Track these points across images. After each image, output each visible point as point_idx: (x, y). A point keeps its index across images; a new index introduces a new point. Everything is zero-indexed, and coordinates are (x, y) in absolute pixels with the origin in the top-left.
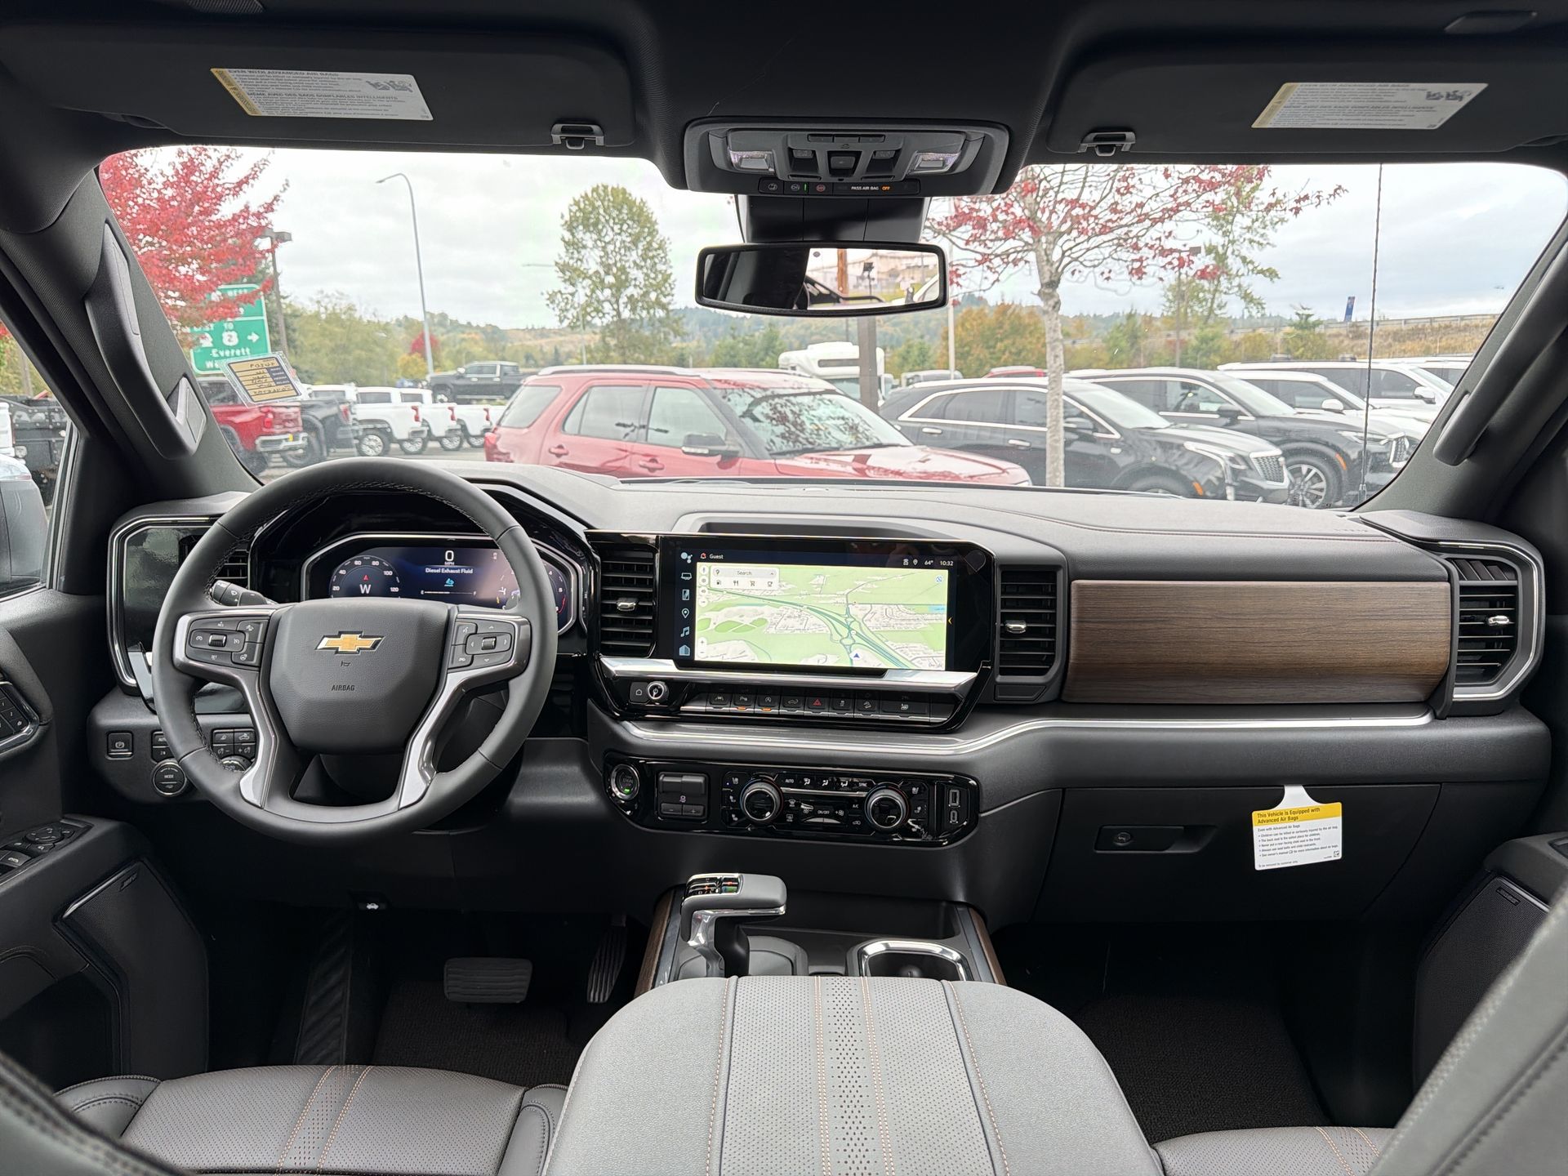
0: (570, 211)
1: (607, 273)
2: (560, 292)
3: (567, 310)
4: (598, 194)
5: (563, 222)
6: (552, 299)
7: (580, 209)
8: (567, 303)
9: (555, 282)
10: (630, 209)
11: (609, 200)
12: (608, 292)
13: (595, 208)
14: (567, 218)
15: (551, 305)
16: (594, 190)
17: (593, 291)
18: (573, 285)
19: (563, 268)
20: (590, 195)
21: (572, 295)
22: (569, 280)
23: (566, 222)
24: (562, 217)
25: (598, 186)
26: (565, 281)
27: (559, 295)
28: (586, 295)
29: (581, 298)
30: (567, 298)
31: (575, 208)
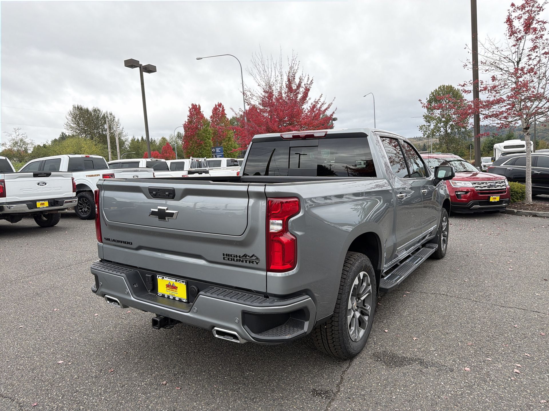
0: (430, 96)
1: (443, 117)
2: (424, 125)
3: (426, 131)
4: (441, 89)
5: (427, 101)
6: (421, 128)
7: (433, 95)
8: (427, 129)
9: (423, 122)
10: (453, 94)
11: (445, 91)
12: (442, 124)
13: (439, 94)
14: (429, 99)
15: (421, 130)
16: (439, 88)
17: (437, 124)
18: (429, 122)
19: (426, 117)
20: (438, 90)
21: (429, 126)
22: (427, 121)
23: (428, 100)
24: (427, 98)
25: (441, 86)
26: (426, 122)
27: (424, 127)
28: (434, 125)
29: (432, 127)
30: (427, 127)
31: (431, 95)
